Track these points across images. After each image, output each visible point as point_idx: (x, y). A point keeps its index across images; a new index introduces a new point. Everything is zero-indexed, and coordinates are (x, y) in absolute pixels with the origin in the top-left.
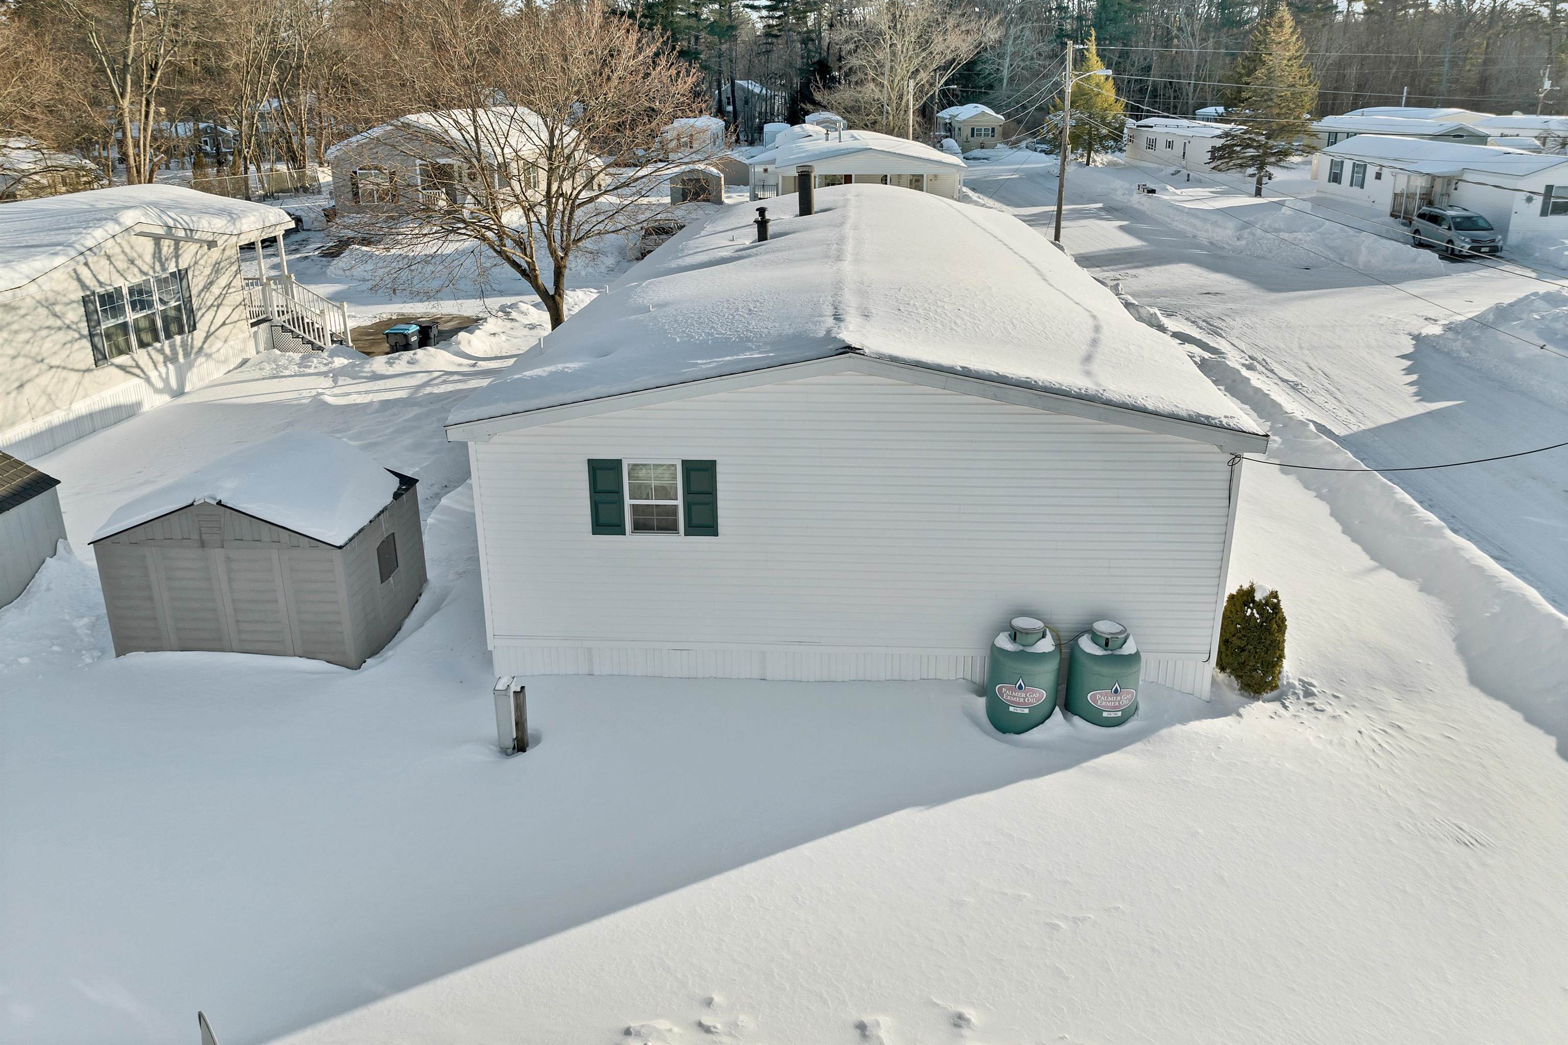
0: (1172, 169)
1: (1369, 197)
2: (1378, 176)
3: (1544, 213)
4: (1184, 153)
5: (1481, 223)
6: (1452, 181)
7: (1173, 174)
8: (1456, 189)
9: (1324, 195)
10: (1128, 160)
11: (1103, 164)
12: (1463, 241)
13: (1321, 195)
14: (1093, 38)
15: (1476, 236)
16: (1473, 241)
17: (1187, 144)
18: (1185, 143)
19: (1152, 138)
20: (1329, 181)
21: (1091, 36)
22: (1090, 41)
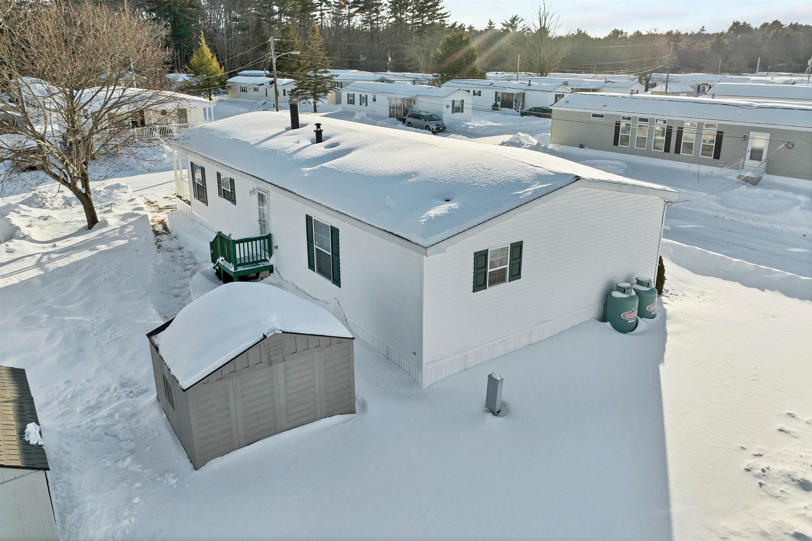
0: (263, 102)
1: (371, 110)
2: (374, 100)
3: (453, 112)
4: (266, 93)
5: (434, 117)
6: (411, 101)
7: (263, 104)
8: (414, 104)
9: (346, 110)
10: (229, 98)
11: (217, 101)
12: (433, 125)
13: (344, 110)
14: (202, 35)
15: (437, 123)
16: (437, 125)
17: (268, 89)
18: (266, 88)
19: (243, 86)
20: (348, 103)
21: (201, 34)
22: (201, 37)
